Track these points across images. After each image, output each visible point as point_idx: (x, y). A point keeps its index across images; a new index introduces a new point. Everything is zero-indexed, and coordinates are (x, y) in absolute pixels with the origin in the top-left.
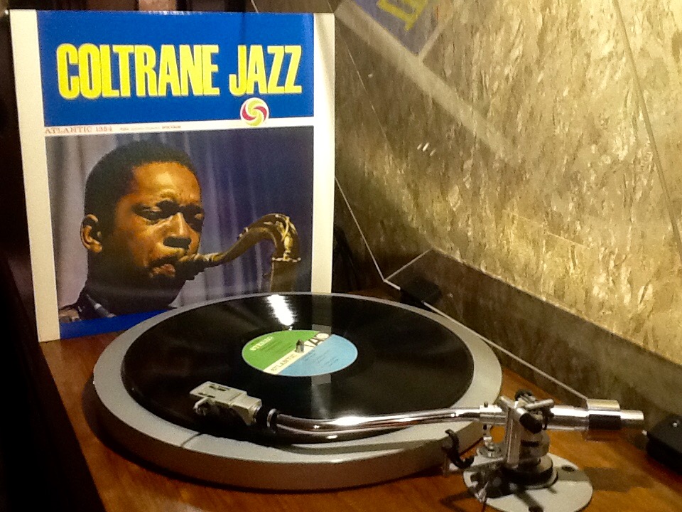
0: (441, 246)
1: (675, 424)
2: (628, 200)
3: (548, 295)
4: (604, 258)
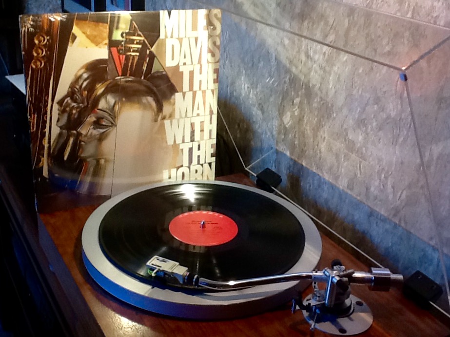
0: (278, 147)
3: (343, 187)
4: (378, 171)
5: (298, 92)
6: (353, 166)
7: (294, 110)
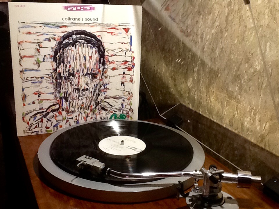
0: (184, 102)
1: (275, 181)
2: (260, 87)
3: (226, 125)
4: (249, 110)
5: (196, 63)
6: (233, 109)
7: (194, 75)
